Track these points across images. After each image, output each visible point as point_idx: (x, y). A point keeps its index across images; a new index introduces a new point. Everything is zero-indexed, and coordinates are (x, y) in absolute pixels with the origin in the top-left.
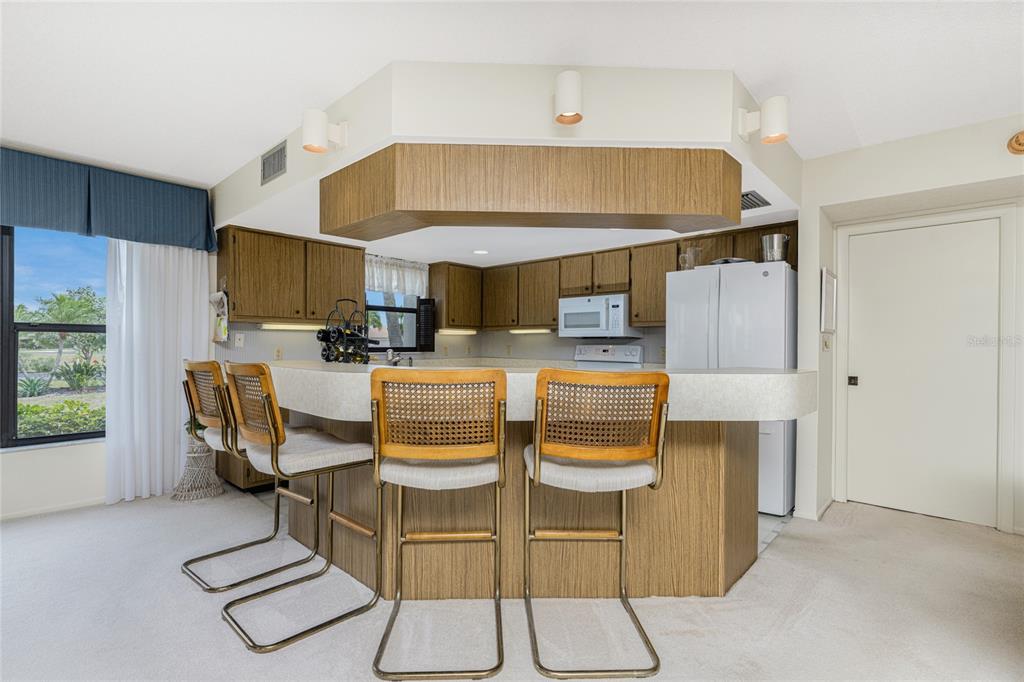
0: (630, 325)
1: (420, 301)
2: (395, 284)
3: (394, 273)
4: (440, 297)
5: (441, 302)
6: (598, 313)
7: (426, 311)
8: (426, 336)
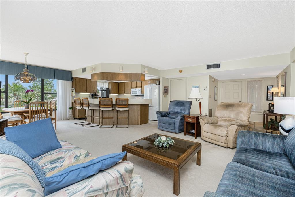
0: (142, 93)
1: (107, 89)
2: (102, 86)
3: (102, 83)
4: (111, 88)
5: (110, 89)
6: (137, 91)
7: (108, 90)
8: (108, 95)
